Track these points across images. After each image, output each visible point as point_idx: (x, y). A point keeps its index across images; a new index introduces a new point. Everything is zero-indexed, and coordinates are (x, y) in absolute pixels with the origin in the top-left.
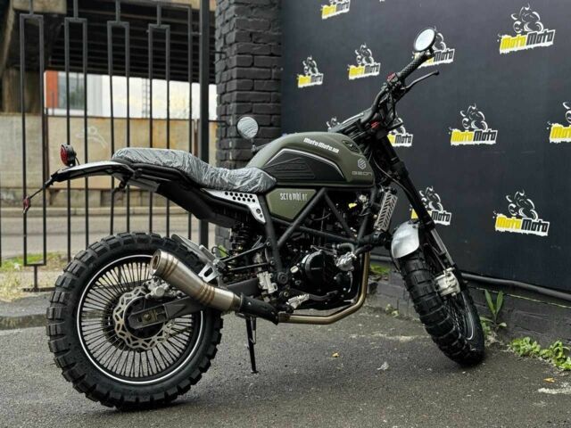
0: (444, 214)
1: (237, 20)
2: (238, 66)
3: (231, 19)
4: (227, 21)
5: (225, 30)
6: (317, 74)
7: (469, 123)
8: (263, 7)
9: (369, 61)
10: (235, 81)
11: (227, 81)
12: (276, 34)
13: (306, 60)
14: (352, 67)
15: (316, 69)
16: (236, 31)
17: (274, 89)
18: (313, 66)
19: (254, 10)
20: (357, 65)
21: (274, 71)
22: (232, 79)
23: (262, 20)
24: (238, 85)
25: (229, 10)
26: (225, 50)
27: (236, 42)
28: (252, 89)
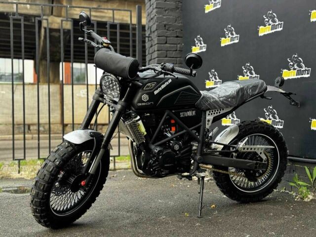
0: (279, 122)
1: (157, 17)
2: (158, 44)
3: (154, 17)
4: (152, 19)
5: (151, 24)
6: (203, 45)
7: (293, 65)
8: (172, 10)
9: (232, 34)
10: (156, 52)
11: (152, 53)
12: (180, 25)
13: (196, 37)
14: (223, 39)
15: (202, 42)
16: (156, 24)
17: (179, 56)
18: (200, 41)
19: (167, 12)
20: (226, 38)
21: (178, 46)
22: (154, 51)
23: (172, 17)
24: (158, 54)
25: (153, 13)
26: (150, 36)
27: (156, 30)
28: (166, 57)
